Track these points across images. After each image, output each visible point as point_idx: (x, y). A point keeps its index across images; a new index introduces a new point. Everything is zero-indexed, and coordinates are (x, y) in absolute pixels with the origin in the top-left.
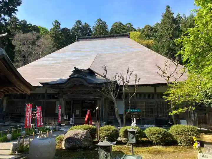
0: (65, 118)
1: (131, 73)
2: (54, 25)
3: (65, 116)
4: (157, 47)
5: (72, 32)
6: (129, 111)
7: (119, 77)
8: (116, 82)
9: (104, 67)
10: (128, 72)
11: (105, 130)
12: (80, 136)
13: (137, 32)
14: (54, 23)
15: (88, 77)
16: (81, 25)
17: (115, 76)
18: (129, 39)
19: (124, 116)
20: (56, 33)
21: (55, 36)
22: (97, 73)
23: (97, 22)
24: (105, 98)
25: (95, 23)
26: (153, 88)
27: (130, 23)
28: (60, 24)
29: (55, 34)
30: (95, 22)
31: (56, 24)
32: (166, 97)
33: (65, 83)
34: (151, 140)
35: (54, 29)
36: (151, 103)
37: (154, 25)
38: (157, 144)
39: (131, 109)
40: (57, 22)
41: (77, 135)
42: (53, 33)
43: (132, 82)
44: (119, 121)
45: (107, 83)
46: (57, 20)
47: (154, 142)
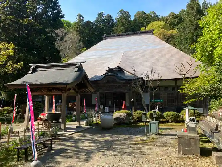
0: (100, 108)
1: (154, 72)
2: (77, 19)
3: (100, 106)
4: (180, 39)
5: (95, 25)
6: (153, 101)
7: (145, 75)
8: (142, 78)
9: (133, 68)
10: (152, 72)
11: (137, 114)
12: (123, 116)
13: (161, 21)
14: (77, 17)
15: (119, 75)
16: (103, 17)
17: (142, 75)
18: (152, 35)
19: (150, 105)
20: (80, 26)
21: (79, 29)
22: (125, 70)
23: (120, 13)
24: (133, 91)
25: (118, 15)
26: (174, 82)
27: (153, 12)
28: (83, 17)
29: (79, 28)
30: (118, 13)
31: (79, 17)
32: (181, 91)
33: (101, 80)
34: (167, 120)
35: (78, 23)
36: (173, 94)
37: (179, 12)
38: (171, 122)
39: (155, 99)
40: (80, 15)
41: (121, 116)
42: (78, 27)
43: (155, 78)
44: (146, 108)
45: (135, 79)
46: (80, 14)
47: (170, 120)
